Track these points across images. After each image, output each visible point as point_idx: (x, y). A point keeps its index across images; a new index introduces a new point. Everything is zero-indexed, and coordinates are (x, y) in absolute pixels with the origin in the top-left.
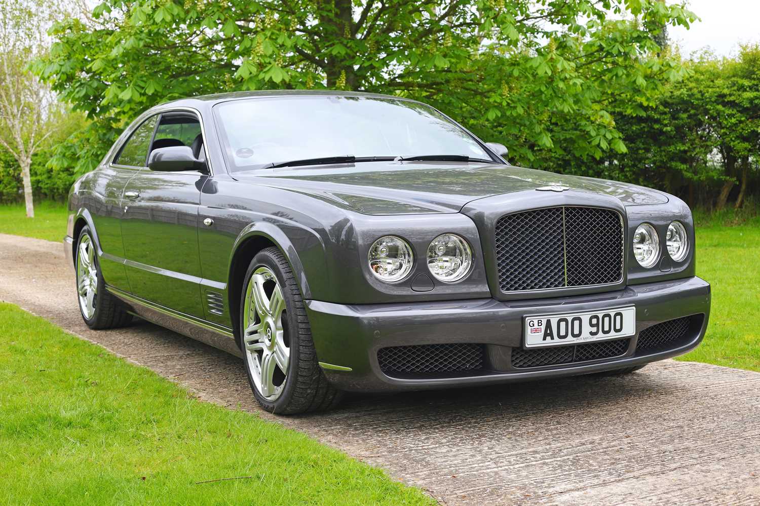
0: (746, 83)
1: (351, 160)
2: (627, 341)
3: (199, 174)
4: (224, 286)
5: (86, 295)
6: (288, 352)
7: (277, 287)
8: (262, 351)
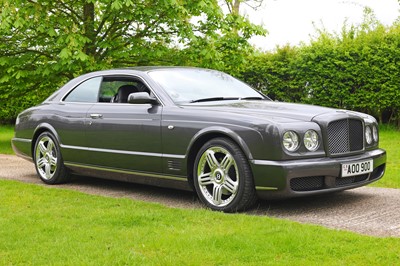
0: (282, 64)
1: (222, 99)
2: (367, 174)
3: (149, 106)
4: (183, 157)
5: (44, 168)
6: (236, 184)
7: (228, 155)
8: (212, 185)
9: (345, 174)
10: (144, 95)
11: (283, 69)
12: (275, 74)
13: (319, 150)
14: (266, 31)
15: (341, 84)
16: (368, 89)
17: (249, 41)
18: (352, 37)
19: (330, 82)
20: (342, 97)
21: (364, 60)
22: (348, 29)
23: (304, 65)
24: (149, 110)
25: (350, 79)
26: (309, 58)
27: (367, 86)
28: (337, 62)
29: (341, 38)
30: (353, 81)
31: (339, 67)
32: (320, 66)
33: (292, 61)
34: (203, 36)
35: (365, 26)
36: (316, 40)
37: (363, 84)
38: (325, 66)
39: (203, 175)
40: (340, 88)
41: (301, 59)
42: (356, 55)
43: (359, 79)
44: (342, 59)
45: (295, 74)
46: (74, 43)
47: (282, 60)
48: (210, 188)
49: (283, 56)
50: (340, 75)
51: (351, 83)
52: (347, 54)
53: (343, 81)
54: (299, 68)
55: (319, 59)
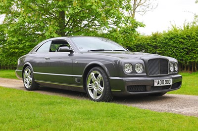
0: (154, 41)
1: (104, 50)
2: (170, 85)
3: (69, 53)
4: (81, 76)
5: (27, 83)
6: (103, 88)
7: (100, 75)
8: (93, 89)
9: (156, 85)
10: (67, 48)
11: (155, 43)
12: (151, 46)
13: (143, 73)
14: (145, 25)
15: (182, 50)
16: (194, 53)
17: (136, 29)
18: (188, 28)
19: (177, 49)
20: (182, 57)
21: (193, 39)
22: (186, 25)
23: (164, 42)
24: (69, 55)
25: (186, 48)
26: (167, 38)
27: (194, 51)
28: (180, 40)
29: (183, 29)
30: (188, 49)
31: (181, 42)
32: (172, 42)
33: (158, 39)
34: (115, 27)
35: (194, 23)
36: (171, 30)
37: (192, 50)
38: (174, 42)
39: (90, 84)
40: (181, 52)
41: (163, 38)
42: (189, 36)
43: (190, 48)
44: (182, 38)
45: (160, 46)
46: (51, 29)
47: (154, 39)
48: (92, 90)
49: (155, 37)
50: (181, 46)
51: (187, 50)
52: (185, 36)
53: (183, 49)
54: (162, 43)
55: (171, 39)
